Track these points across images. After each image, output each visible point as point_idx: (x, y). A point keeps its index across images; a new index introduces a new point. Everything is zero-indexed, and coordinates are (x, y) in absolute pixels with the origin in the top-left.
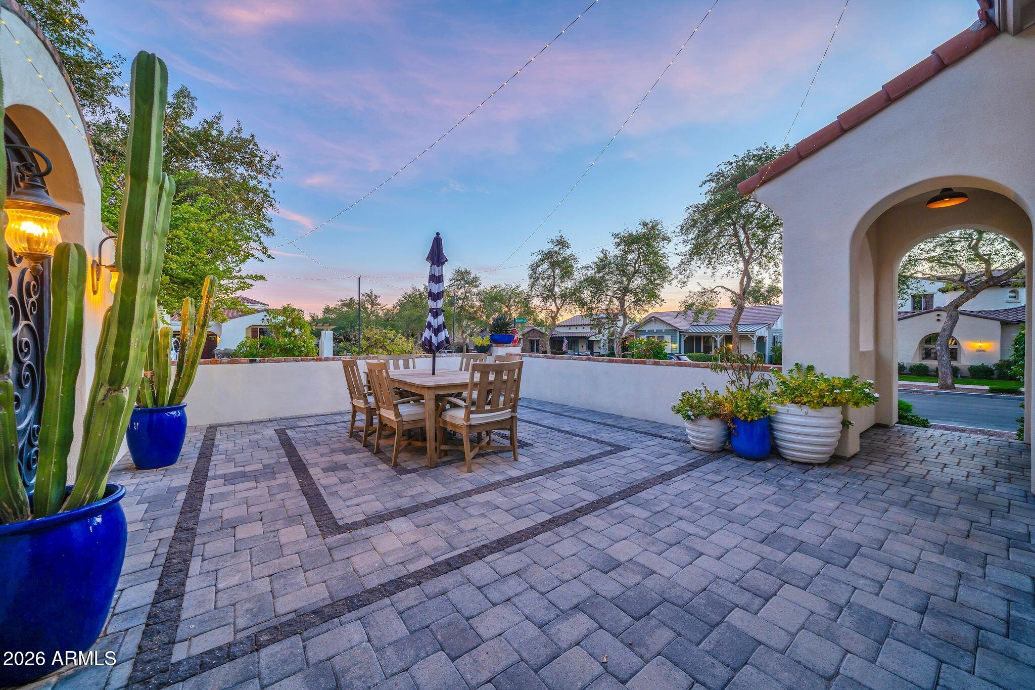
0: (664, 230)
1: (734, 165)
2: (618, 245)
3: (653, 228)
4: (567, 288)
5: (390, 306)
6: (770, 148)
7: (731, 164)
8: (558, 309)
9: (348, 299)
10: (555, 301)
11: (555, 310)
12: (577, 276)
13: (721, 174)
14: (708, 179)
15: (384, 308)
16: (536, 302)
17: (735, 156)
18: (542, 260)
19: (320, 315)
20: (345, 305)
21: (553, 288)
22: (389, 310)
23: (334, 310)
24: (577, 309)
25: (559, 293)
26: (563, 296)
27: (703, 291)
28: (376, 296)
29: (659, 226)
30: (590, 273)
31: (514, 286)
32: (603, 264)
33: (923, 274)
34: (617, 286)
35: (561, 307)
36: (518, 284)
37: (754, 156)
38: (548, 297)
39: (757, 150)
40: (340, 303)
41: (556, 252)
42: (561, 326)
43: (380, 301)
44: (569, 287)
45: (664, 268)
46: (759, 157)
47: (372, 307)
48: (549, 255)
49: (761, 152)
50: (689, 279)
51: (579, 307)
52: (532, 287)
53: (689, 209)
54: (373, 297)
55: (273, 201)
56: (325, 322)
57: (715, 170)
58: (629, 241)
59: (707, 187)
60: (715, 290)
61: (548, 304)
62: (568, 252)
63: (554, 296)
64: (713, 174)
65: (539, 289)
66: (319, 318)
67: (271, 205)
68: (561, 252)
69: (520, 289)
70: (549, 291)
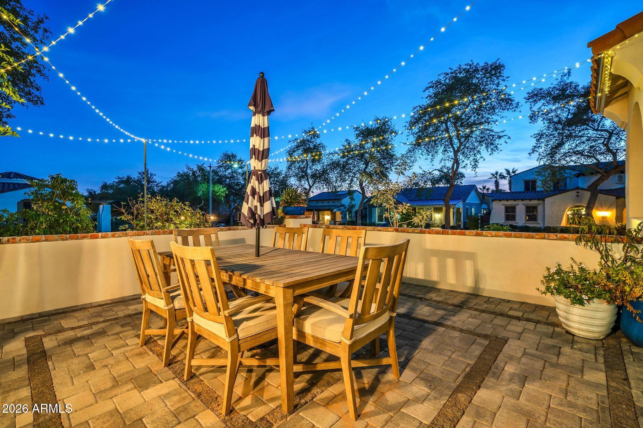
0: (392, 126)
1: (450, 75)
2: (358, 136)
3: (384, 124)
4: (316, 170)
5: (164, 184)
6: (475, 64)
7: (448, 74)
8: (310, 187)
9: (125, 177)
10: (307, 180)
11: (308, 187)
12: (326, 161)
13: (439, 82)
14: (429, 86)
15: (159, 185)
16: (293, 181)
17: (450, 68)
18: (298, 147)
19: (98, 192)
20: (122, 182)
21: (306, 170)
22: (163, 187)
23: (111, 187)
24: (324, 187)
25: (311, 174)
26: (314, 176)
27: (424, 173)
28: (152, 175)
29: (389, 122)
30: (336, 157)
31: (273, 167)
32: (347, 151)
33: (575, 163)
34: (356, 169)
35: (313, 185)
36: (276, 166)
37: (464, 70)
38: (303, 177)
39: (465, 65)
40: (117, 180)
41: (308, 141)
42: (313, 201)
43: (156, 178)
44: (319, 169)
45: (392, 156)
46: (467, 71)
47: (148, 184)
48: (303, 142)
49: (468, 67)
50: (414, 164)
51: (326, 185)
52: (289, 169)
53: (415, 109)
54: (149, 176)
55: (42, 68)
56: (103, 197)
57: (435, 79)
58: (366, 133)
59: (427, 93)
60: (432, 173)
61: (303, 182)
62: (318, 141)
63: (307, 176)
64: (434, 82)
65: (294, 170)
66: (97, 193)
67: (39, 71)
68: (313, 140)
69: (278, 171)
70: (303, 172)
